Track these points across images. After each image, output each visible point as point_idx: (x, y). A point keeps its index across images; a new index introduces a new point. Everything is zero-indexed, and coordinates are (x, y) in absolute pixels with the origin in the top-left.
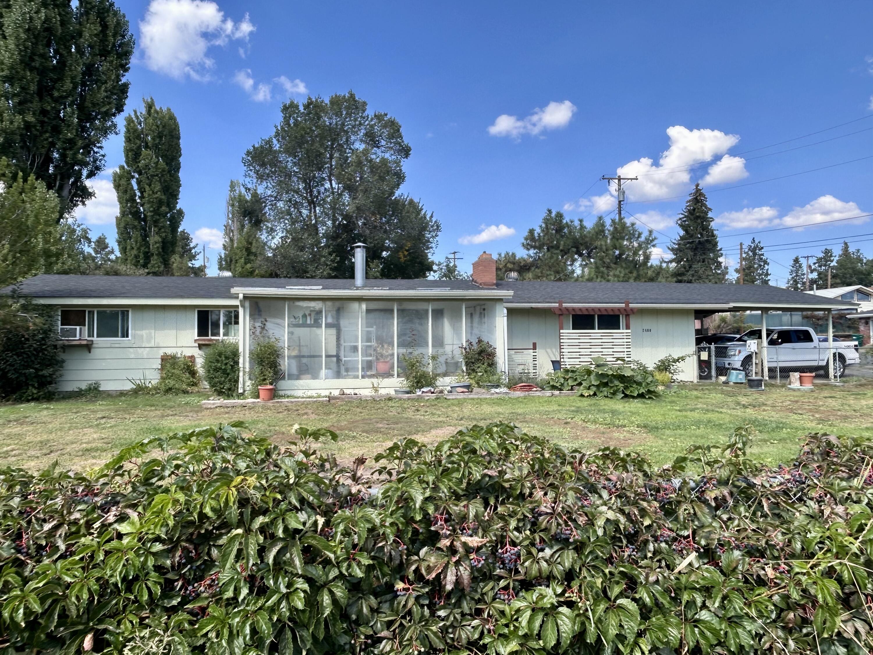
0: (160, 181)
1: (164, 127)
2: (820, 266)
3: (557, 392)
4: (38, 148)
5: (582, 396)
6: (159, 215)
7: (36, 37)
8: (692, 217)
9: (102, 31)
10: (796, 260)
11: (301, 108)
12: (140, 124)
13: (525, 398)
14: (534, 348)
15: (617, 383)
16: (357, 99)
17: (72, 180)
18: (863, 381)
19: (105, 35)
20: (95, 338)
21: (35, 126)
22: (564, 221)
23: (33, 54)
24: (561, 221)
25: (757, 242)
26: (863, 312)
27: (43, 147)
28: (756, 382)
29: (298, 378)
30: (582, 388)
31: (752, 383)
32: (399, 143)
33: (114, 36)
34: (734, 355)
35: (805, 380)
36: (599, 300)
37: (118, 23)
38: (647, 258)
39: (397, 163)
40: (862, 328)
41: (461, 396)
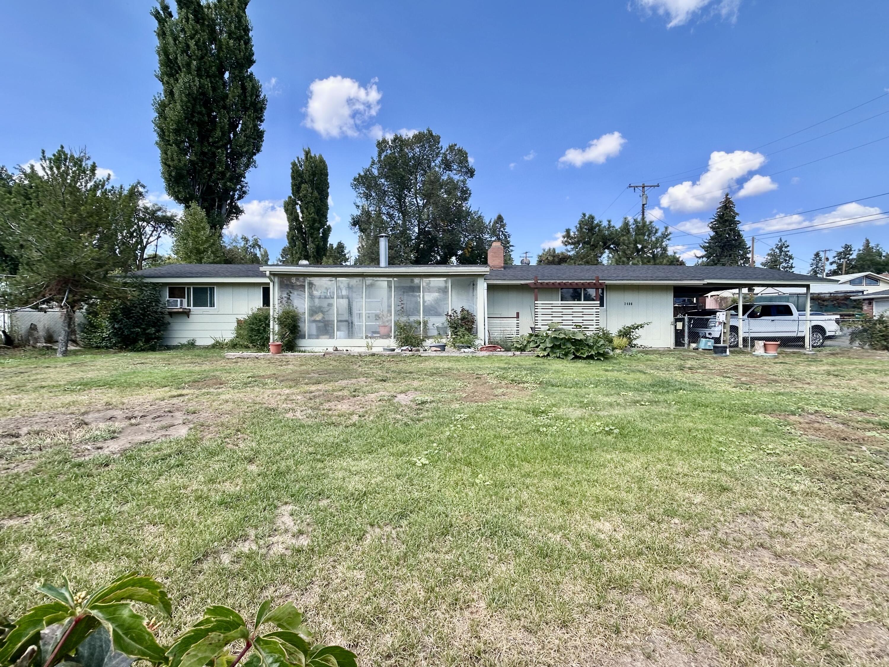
0: (314, 206)
1: (316, 167)
2: (840, 259)
3: (518, 353)
4: (201, 179)
5: (538, 356)
6: (314, 229)
7: (195, 99)
8: (721, 221)
9: (242, 94)
10: (817, 255)
11: (390, 143)
12: (301, 166)
13: (488, 357)
14: (518, 317)
15: (569, 345)
16: (434, 134)
17: (229, 202)
18: (838, 350)
19: (245, 97)
20: (191, 308)
21: (197, 164)
22: (596, 222)
23: (193, 112)
24: (593, 222)
25: (783, 241)
26: (868, 295)
27: (204, 178)
28: (720, 349)
29: (317, 337)
30: (538, 349)
31: (716, 350)
32: (466, 167)
33: (251, 96)
34: (715, 326)
35: (769, 347)
36: (583, 278)
37: (253, 86)
38: (665, 249)
39: (464, 182)
40: (865, 308)
41: (434, 354)
